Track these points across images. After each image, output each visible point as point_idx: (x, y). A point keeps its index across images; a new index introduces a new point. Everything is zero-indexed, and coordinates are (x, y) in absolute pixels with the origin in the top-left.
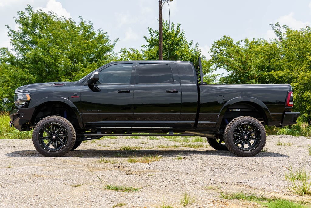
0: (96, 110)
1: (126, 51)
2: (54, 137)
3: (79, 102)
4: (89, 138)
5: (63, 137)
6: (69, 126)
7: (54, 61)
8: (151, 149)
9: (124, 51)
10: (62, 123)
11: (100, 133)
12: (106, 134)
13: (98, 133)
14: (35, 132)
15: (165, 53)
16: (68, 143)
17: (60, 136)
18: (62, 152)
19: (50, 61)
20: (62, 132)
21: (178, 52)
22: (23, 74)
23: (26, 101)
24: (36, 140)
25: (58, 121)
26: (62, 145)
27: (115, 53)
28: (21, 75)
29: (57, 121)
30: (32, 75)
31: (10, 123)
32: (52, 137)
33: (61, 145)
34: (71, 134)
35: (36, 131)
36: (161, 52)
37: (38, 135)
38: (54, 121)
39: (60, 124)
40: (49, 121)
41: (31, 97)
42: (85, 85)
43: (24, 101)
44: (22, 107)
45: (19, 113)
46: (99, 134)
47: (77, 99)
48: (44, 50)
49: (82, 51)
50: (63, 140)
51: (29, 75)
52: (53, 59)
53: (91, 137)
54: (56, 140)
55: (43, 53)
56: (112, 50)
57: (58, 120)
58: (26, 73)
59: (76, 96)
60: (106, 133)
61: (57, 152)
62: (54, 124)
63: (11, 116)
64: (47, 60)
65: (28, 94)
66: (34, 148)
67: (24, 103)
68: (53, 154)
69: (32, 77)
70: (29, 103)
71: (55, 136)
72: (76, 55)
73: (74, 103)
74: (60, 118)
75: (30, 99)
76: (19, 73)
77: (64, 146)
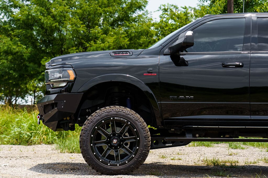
0: (185, 97)
1: (168, 9)
2: (115, 141)
3: (156, 84)
4: (167, 145)
5: (129, 142)
6: (140, 123)
7: (57, 24)
8: (255, 165)
9: (164, 9)
10: (129, 119)
11: (191, 135)
12: (197, 137)
13: (187, 135)
14: (84, 133)
15: (237, 10)
16: (139, 152)
17: (125, 140)
18: (129, 167)
19: (52, 25)
20: (127, 134)
21: (259, 8)
22: (10, 45)
23: (68, 82)
24: (86, 146)
25: (123, 115)
26: (128, 155)
27: (148, 12)
28: (8, 46)
29: (120, 115)
30: (25, 46)
31: (39, 117)
32: (112, 141)
33: (126, 155)
34: (145, 137)
35: (86, 131)
36: (231, 8)
37: (89, 138)
38: (117, 115)
39: (126, 121)
40: (107, 115)
41: (76, 75)
42: (165, 55)
43: (64, 81)
44: (61, 92)
45: (56, 102)
46: (189, 137)
47: (154, 78)
48: (43, 7)
49: (100, 9)
50: (128, 146)
51: (20, 46)
52: (56, 22)
53: (172, 143)
54: (117, 146)
55: (41, 12)
56: (145, 7)
57: (122, 113)
58: (15, 43)
59: (152, 73)
60: (197, 135)
61: (122, 167)
62: (116, 120)
63: (41, 106)
64: (47, 22)
65: (71, 69)
66: (83, 159)
67: (64, 84)
68: (115, 170)
69: (25, 50)
70: (73, 85)
71: (117, 139)
72: (92, 16)
73: (148, 84)
74: (125, 110)
75: (75, 79)
76: (4, 44)
77: (133, 157)
